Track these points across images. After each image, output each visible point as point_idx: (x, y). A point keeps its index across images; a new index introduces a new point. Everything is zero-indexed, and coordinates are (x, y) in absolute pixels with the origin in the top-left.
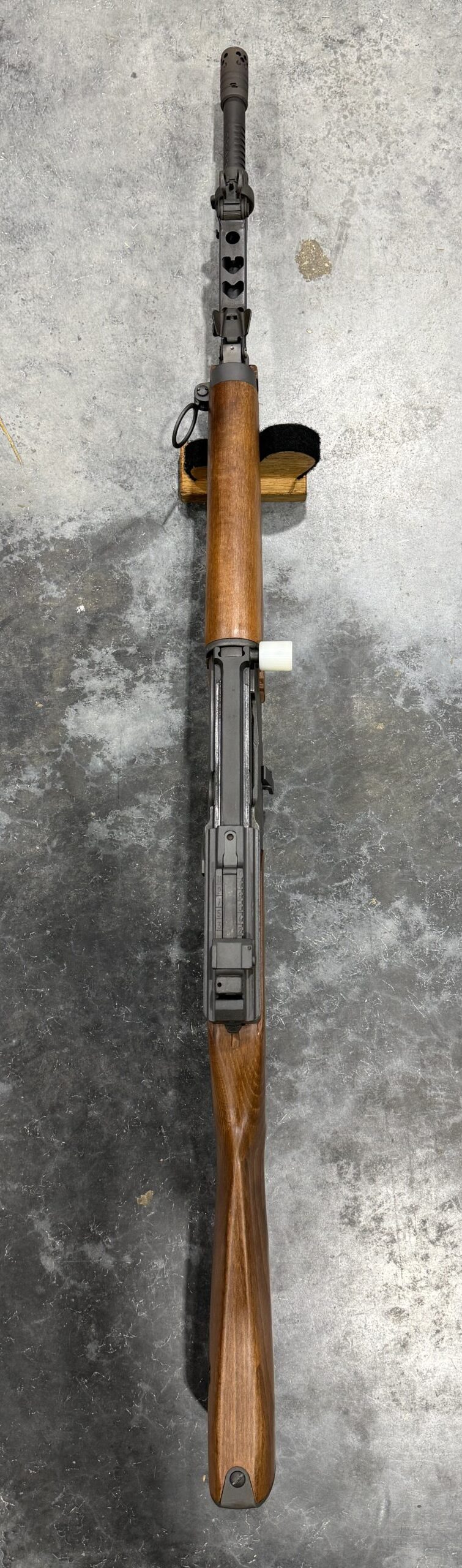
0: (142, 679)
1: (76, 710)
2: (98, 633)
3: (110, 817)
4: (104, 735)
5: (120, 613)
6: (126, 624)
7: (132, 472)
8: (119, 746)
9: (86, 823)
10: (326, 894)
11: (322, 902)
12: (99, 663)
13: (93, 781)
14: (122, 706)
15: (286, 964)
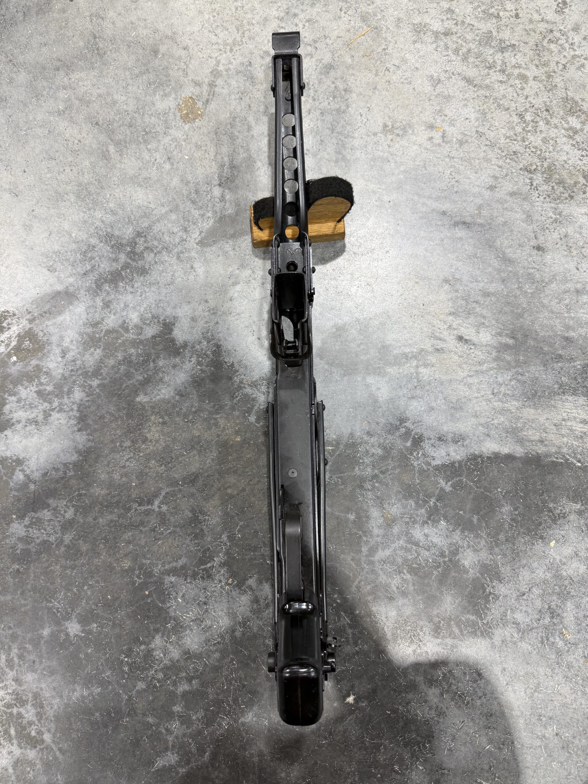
7: (57, 259)
10: (194, 576)
15: (160, 635)
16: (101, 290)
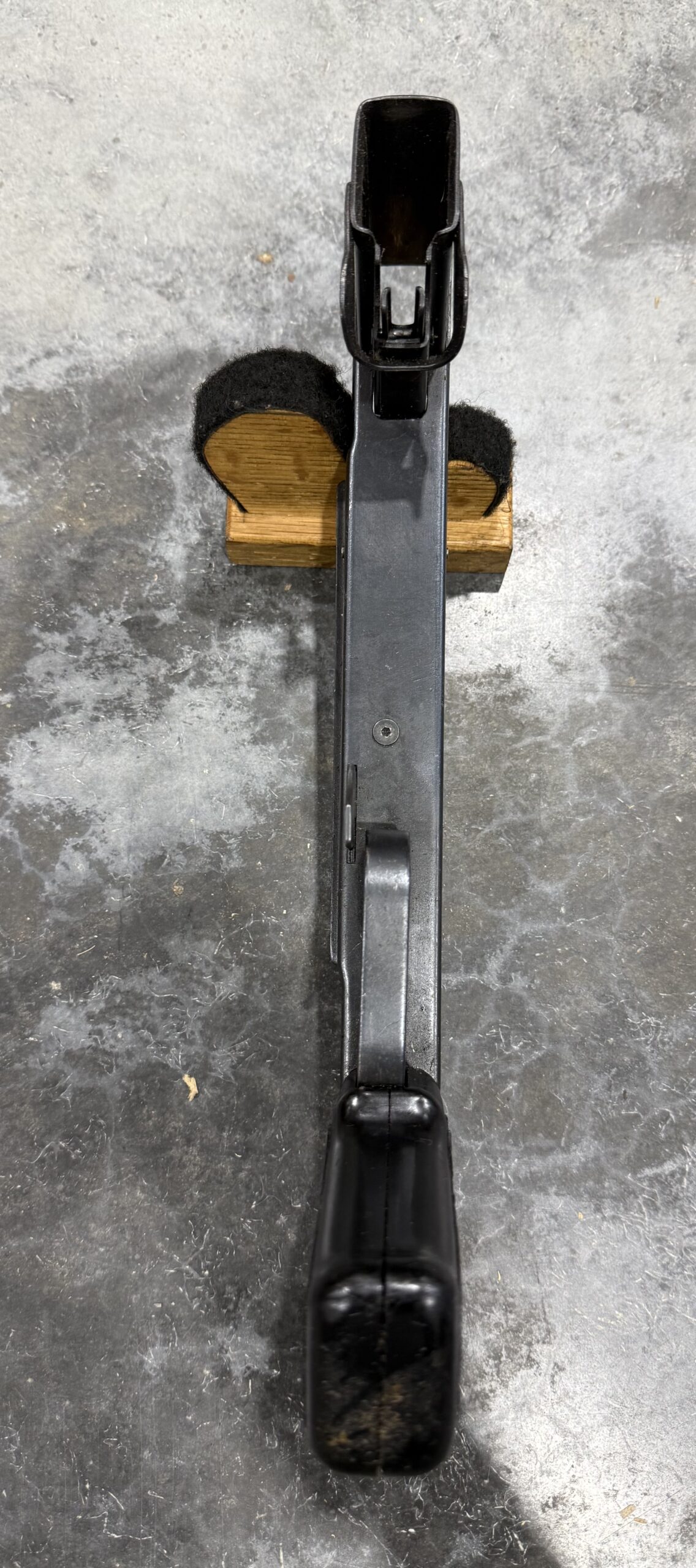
0: (187, 680)
1: (33, 744)
2: (93, 579)
3: (95, 994)
4: (95, 801)
5: (144, 539)
6: (157, 561)
8: (128, 823)
9: (36, 1010)
11: (614, 1218)
12: (93, 643)
13: (60, 905)
14: (141, 737)
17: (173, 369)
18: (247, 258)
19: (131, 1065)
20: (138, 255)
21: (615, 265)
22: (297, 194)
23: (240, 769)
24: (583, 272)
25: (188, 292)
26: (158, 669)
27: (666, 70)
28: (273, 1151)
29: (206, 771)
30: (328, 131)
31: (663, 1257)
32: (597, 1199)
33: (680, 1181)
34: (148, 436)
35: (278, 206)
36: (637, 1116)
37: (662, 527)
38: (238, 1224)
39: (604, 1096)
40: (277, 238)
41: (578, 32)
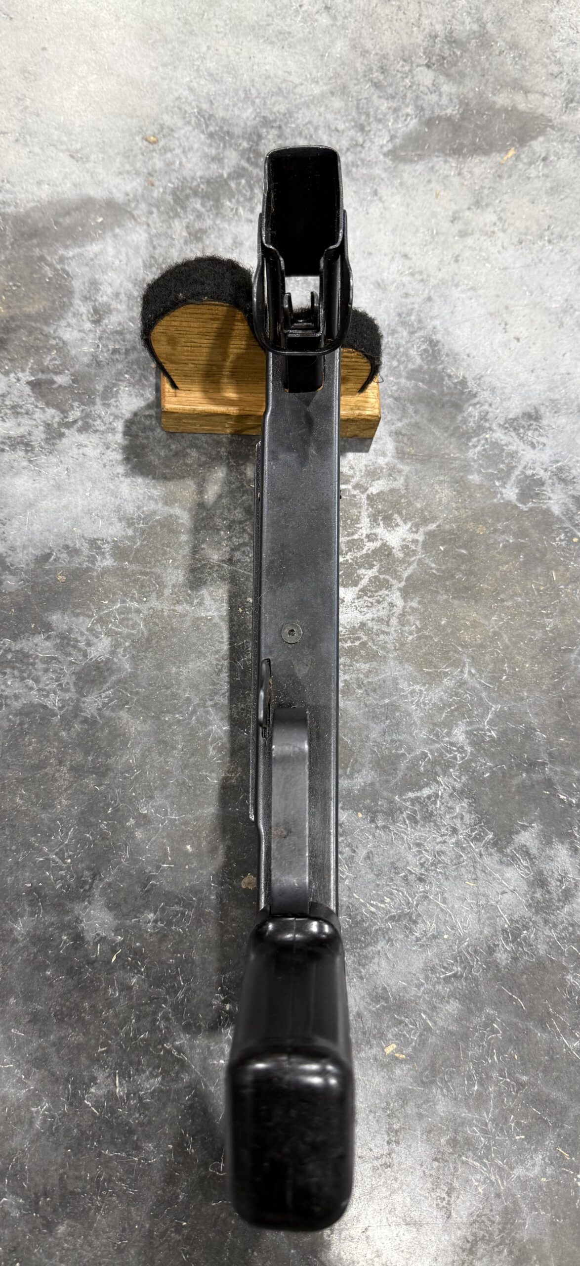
16: (184, 208)
17: (77, 209)
18: (138, 139)
19: (17, 705)
20: (56, 129)
21: (408, 167)
22: (179, 98)
23: (115, 494)
24: (385, 170)
25: (93, 157)
26: (53, 417)
27: (449, 42)
28: (126, 772)
29: (88, 494)
30: (203, 58)
31: (420, 859)
32: (373, 814)
33: (435, 803)
34: (56, 253)
35: (164, 105)
36: (403, 754)
37: (436, 345)
38: (96, 825)
39: (380, 740)
40: (162, 127)
41: (387, 11)
